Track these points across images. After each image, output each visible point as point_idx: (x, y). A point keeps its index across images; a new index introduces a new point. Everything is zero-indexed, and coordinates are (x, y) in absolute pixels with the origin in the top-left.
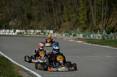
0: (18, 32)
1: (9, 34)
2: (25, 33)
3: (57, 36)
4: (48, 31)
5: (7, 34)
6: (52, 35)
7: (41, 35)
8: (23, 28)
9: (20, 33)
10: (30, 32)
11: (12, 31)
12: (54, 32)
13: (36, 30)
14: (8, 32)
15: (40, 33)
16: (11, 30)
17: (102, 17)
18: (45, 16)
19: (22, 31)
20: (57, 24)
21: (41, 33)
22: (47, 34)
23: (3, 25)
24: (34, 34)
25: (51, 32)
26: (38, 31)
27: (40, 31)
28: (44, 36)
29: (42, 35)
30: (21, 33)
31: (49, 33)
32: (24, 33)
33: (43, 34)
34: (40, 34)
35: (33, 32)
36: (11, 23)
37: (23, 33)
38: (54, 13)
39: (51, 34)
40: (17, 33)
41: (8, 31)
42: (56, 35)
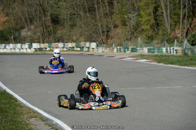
0: (36, 47)
1: (22, 50)
2: (48, 49)
3: (103, 52)
4: (88, 44)
5: (17, 51)
6: (95, 50)
7: (76, 51)
8: (45, 41)
9: (39, 49)
10: (56, 46)
11: (26, 46)
12: (97, 46)
13: (67, 44)
14: (20, 48)
15: (74, 48)
16: (24, 44)
17: (181, 17)
18: (82, 18)
19: (42, 46)
20: (103, 32)
21: (76, 49)
22: (85, 49)
23: (11, 36)
24: (63, 51)
25: (94, 45)
26: (70, 45)
27: (74, 45)
28: (81, 52)
29: (78, 51)
30: (42, 48)
31: (89, 48)
32: (46, 48)
33: (79, 49)
34: (73, 51)
35: (63, 46)
36: (24, 33)
37: (44, 50)
38: (97, 12)
39: (93, 49)
40: (35, 49)
41: (19, 45)
42: (101, 51)
